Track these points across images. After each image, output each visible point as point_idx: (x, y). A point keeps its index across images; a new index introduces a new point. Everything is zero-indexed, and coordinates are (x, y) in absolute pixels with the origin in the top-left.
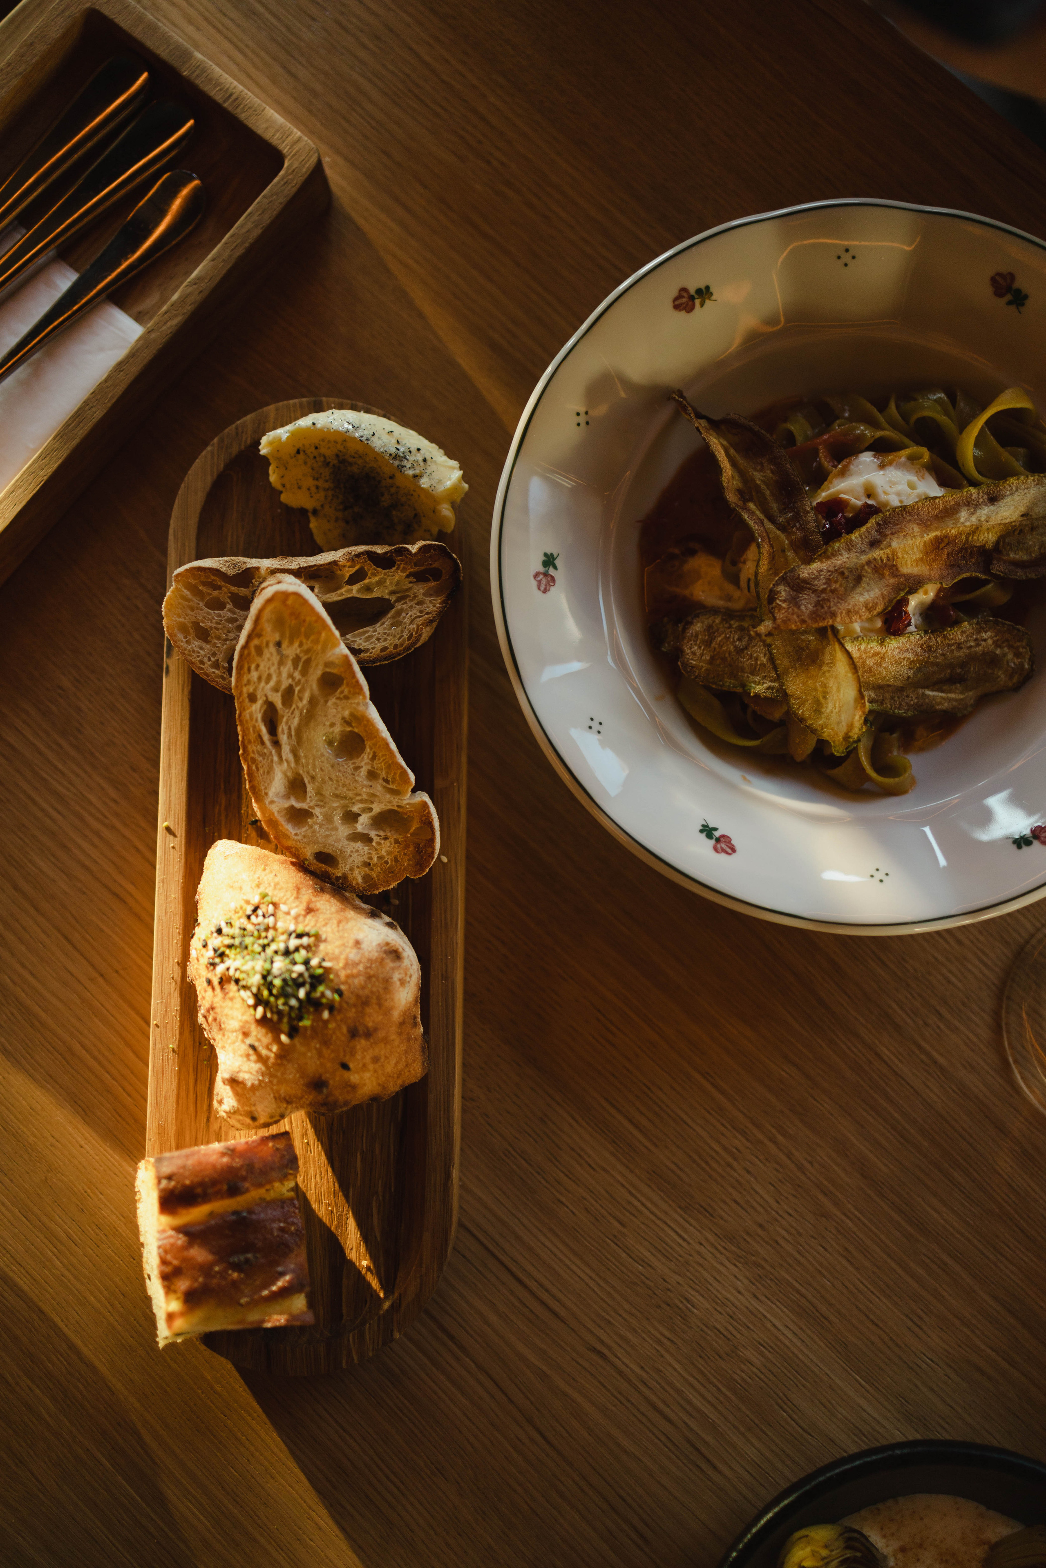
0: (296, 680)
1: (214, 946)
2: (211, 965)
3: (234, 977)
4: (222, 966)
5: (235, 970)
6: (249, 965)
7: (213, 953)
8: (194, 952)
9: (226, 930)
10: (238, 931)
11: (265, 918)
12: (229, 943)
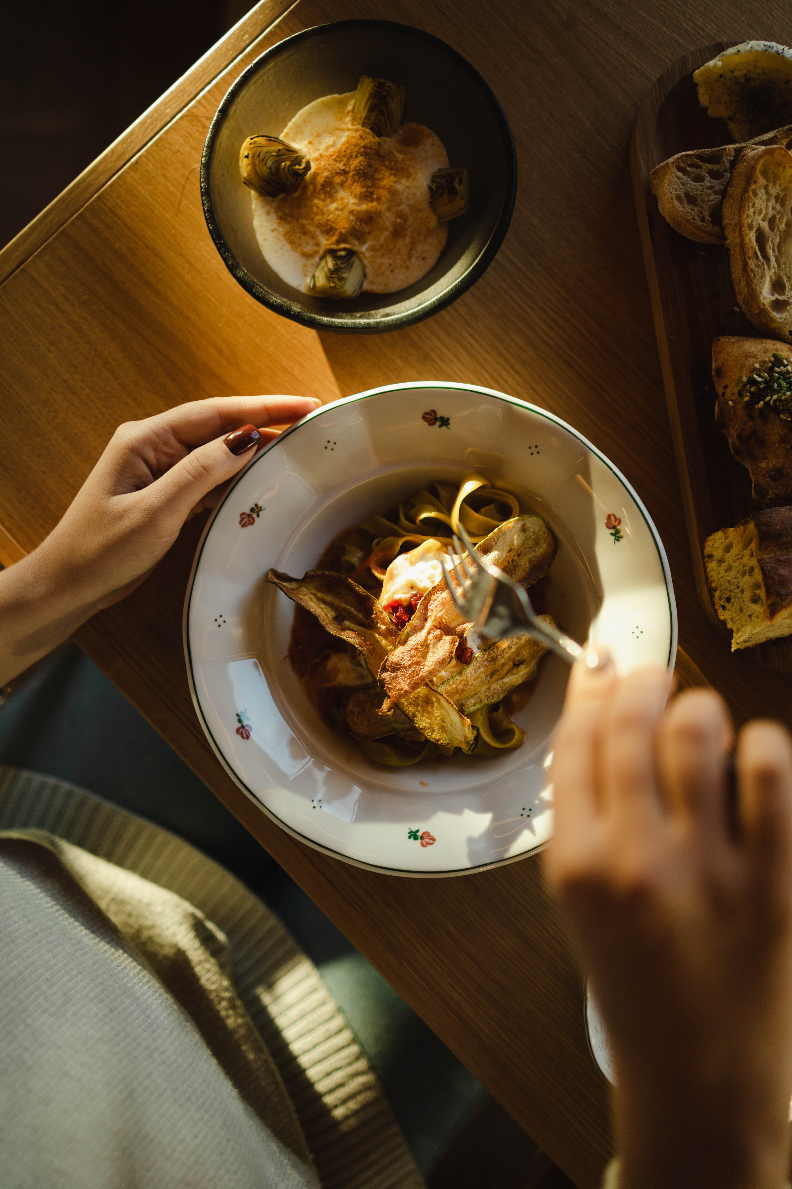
0: (777, 211)
1: (751, 393)
2: (750, 405)
3: (774, 406)
4: (762, 403)
5: (775, 401)
6: (785, 395)
7: (750, 397)
8: (730, 403)
9: (760, 380)
10: (768, 378)
11: (784, 367)
12: (764, 387)
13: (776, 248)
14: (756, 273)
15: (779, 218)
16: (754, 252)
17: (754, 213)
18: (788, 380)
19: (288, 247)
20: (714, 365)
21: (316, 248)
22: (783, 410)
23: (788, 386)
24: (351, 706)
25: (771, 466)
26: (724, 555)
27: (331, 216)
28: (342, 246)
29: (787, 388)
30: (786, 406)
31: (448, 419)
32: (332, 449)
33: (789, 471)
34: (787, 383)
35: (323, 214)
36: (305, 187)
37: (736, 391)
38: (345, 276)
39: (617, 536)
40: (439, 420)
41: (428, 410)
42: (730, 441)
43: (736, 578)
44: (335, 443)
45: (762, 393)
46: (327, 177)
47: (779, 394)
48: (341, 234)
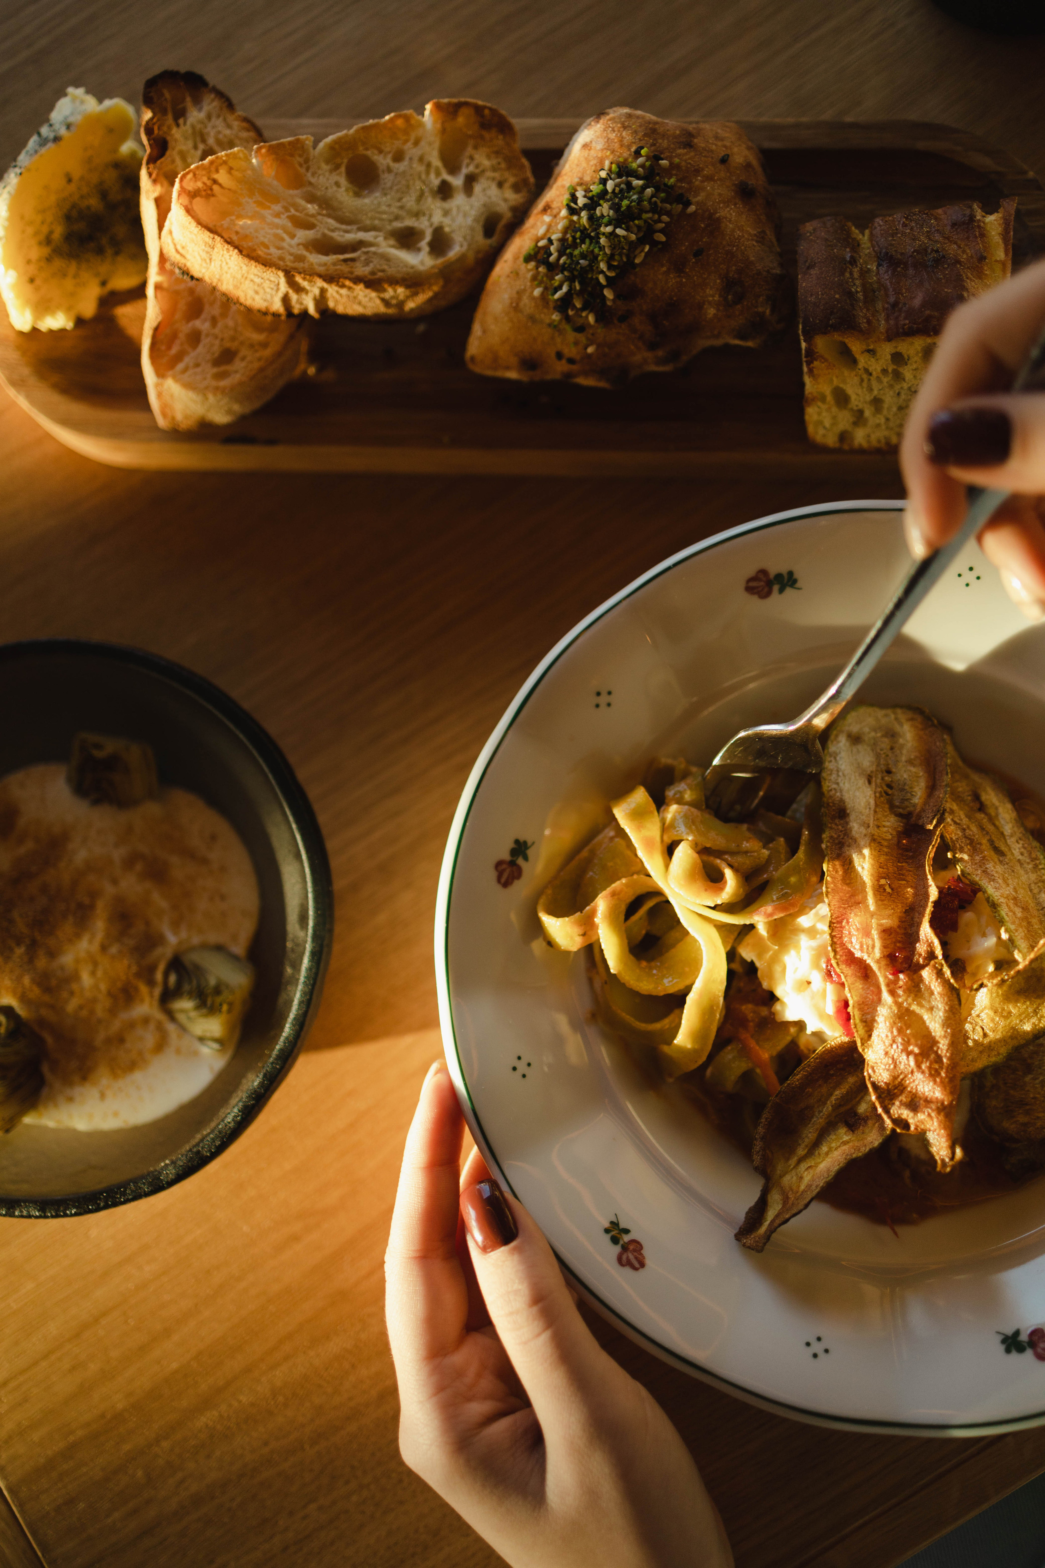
0: (283, 210)
1: (583, 309)
2: (604, 316)
3: (618, 271)
4: (608, 294)
5: (610, 267)
6: (604, 246)
7: (591, 311)
8: (590, 350)
9: (565, 289)
10: (566, 273)
11: (552, 244)
12: (580, 283)
13: (344, 227)
14: (378, 267)
15: (297, 210)
16: (342, 263)
17: (279, 248)
18: (578, 241)
19: (138, 1076)
20: (513, 375)
21: (152, 1026)
22: (628, 256)
23: (587, 241)
24: (1009, 1126)
25: (717, 298)
26: (852, 410)
27: (103, 987)
28: (159, 976)
29: (591, 243)
30: (624, 249)
31: (517, 842)
32: (529, 1065)
33: (734, 268)
34: (583, 242)
35: (94, 1000)
36: (42, 1022)
37: (571, 335)
38: (212, 982)
39: (787, 581)
40: (514, 859)
41: (493, 874)
42: (653, 368)
43: (899, 394)
44: (519, 1058)
45: (590, 289)
46: (33, 981)
47: (600, 258)
48: (138, 975)
